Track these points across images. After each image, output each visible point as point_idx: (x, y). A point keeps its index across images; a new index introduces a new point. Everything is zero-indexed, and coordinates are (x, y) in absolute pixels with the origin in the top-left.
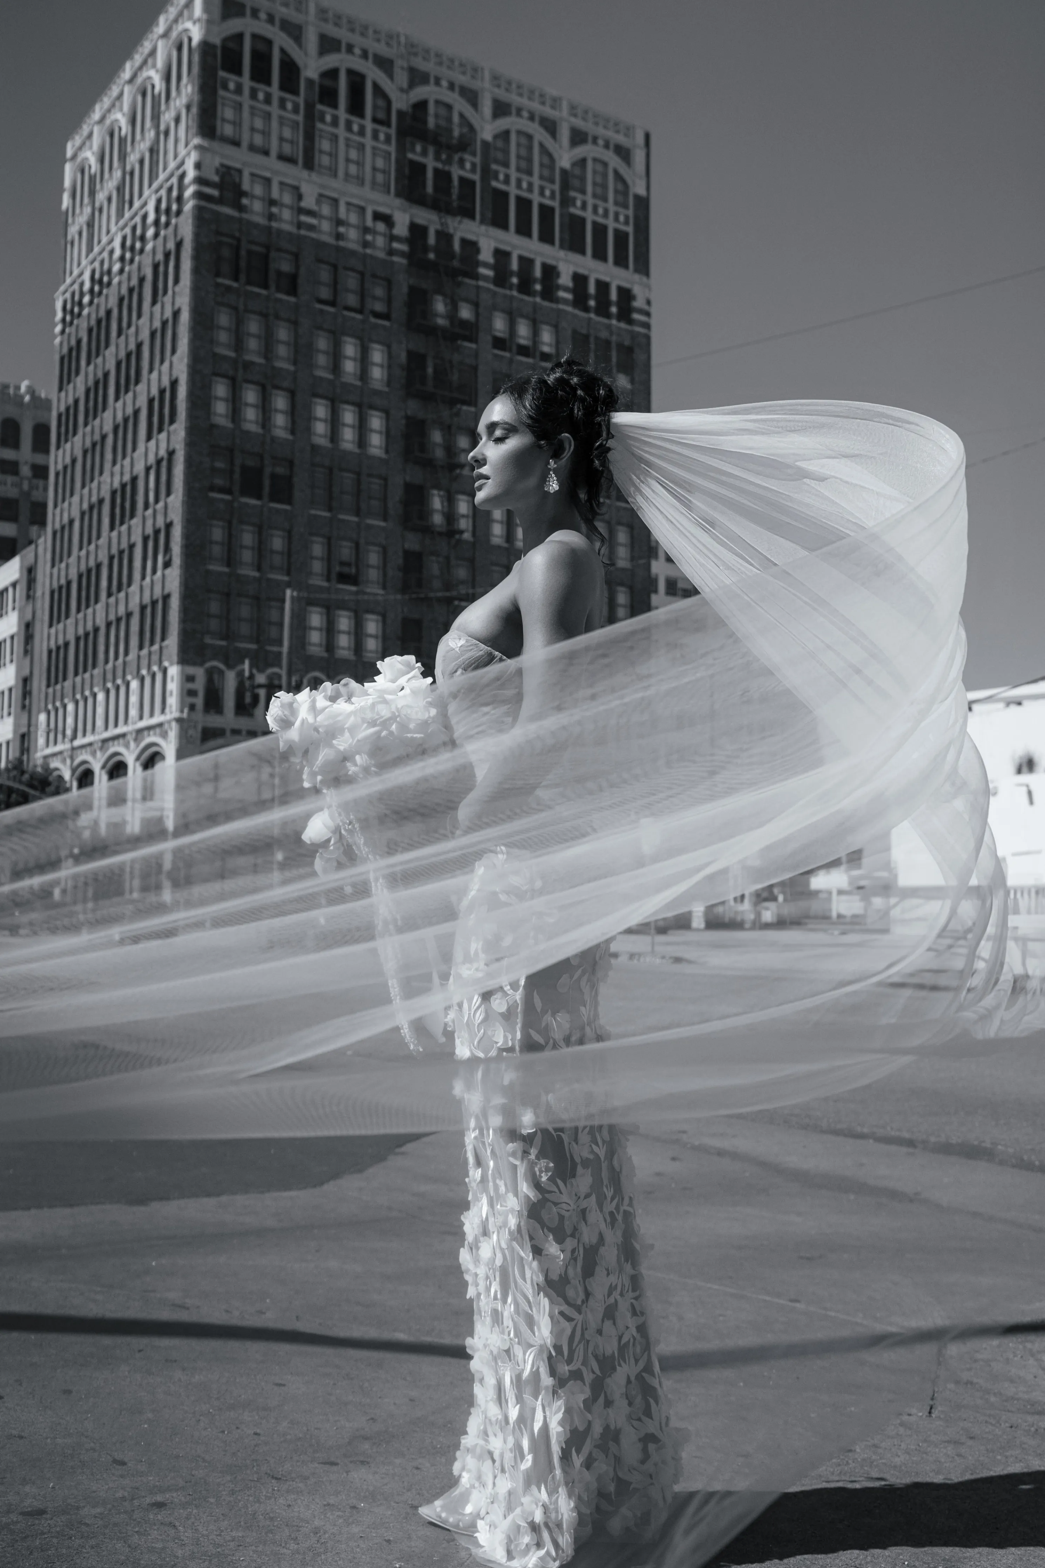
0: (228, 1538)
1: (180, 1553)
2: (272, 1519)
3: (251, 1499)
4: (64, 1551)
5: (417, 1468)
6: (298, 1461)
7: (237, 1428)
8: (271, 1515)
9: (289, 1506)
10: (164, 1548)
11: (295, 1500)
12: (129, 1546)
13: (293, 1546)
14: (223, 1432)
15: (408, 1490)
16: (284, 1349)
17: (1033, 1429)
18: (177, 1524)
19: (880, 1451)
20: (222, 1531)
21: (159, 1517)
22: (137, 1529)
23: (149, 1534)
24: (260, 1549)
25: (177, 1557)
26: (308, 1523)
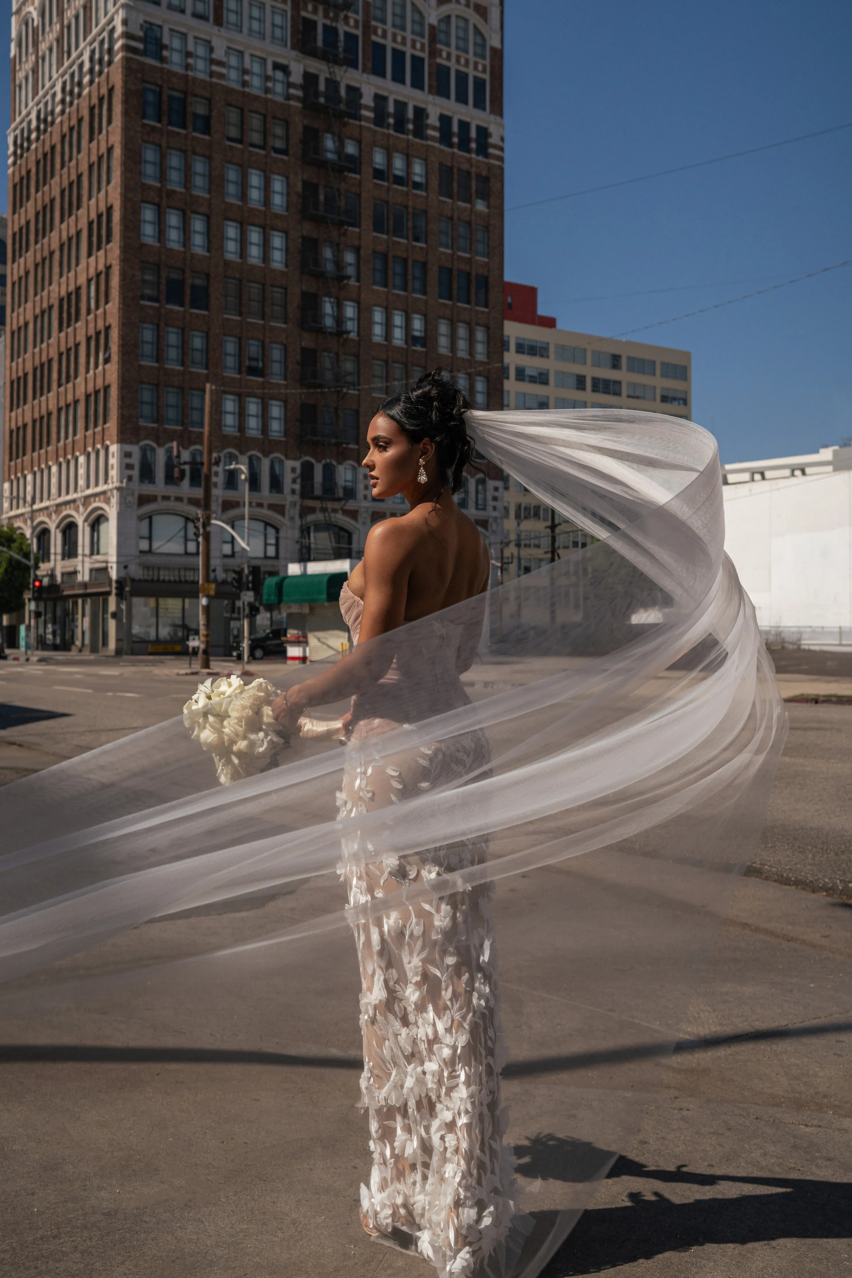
0: (238, 1230)
1: (209, 1243)
2: (264, 1213)
3: (249, 1197)
4: (135, 1243)
5: (355, 1168)
6: (275, 1165)
7: (232, 1139)
8: (264, 1210)
9: (274, 1202)
10: (198, 1239)
11: (278, 1198)
12: (176, 1238)
13: (280, 1234)
14: (223, 1142)
15: (351, 1186)
16: (256, 1069)
17: (772, 1120)
18: (204, 1220)
19: (666, 1142)
20: (233, 1224)
21: (191, 1215)
22: (178, 1225)
23: (187, 1229)
24: (259, 1238)
25: (207, 1246)
26: (288, 1216)
